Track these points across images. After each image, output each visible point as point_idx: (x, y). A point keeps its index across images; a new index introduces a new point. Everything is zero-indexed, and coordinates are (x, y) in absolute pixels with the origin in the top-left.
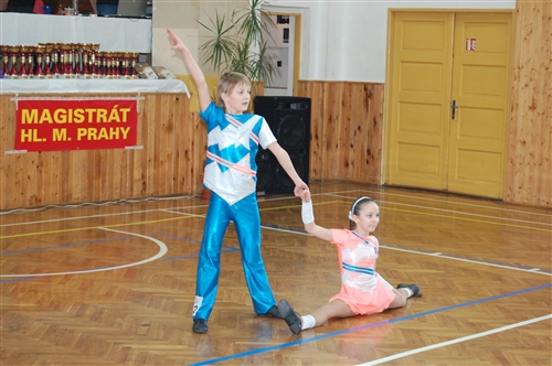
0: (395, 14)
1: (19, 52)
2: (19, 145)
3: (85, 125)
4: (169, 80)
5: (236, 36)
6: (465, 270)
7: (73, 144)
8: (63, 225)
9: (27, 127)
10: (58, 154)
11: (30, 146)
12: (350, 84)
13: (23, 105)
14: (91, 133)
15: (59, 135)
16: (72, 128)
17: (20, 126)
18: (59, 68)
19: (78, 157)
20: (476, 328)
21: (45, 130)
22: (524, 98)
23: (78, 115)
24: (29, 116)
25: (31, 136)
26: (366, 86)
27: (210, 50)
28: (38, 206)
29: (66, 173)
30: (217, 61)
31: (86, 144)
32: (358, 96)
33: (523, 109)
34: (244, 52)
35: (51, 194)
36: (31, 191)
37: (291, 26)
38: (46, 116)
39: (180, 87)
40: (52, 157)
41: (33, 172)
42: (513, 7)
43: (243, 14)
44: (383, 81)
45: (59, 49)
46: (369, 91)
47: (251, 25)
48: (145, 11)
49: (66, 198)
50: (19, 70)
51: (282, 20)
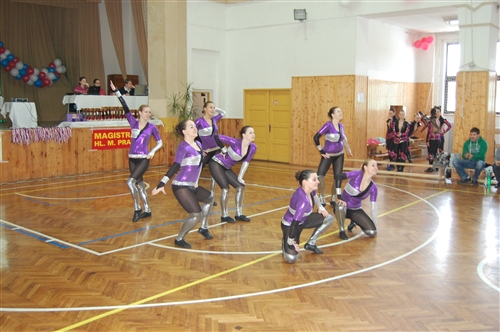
0: (246, 91)
1: (93, 111)
2: (94, 147)
3: (121, 139)
4: (156, 120)
5: (181, 102)
6: (265, 190)
7: (116, 146)
8: (113, 178)
9: (97, 140)
10: (110, 151)
11: (98, 148)
12: (230, 120)
13: (95, 132)
14: (124, 142)
15: (110, 143)
16: (116, 140)
17: (94, 140)
18: (110, 116)
19: (118, 152)
20: (259, 211)
21: (104, 141)
22: (296, 123)
23: (118, 135)
24: (97, 136)
25: (99, 144)
26: (236, 120)
27: (171, 107)
28: (103, 171)
29: (114, 157)
30: (174, 111)
31: (121, 146)
32: (233, 124)
33: (295, 127)
34: (184, 109)
35: (108, 167)
36: (100, 166)
37: (206, 97)
38: (105, 136)
39: (160, 123)
40: (108, 152)
41: (100, 158)
42: (290, 87)
43: (183, 93)
44: (242, 117)
45: (110, 109)
46: (237, 122)
47: (187, 97)
48: (145, 93)
49: (114, 168)
50: (94, 118)
51: (203, 95)
